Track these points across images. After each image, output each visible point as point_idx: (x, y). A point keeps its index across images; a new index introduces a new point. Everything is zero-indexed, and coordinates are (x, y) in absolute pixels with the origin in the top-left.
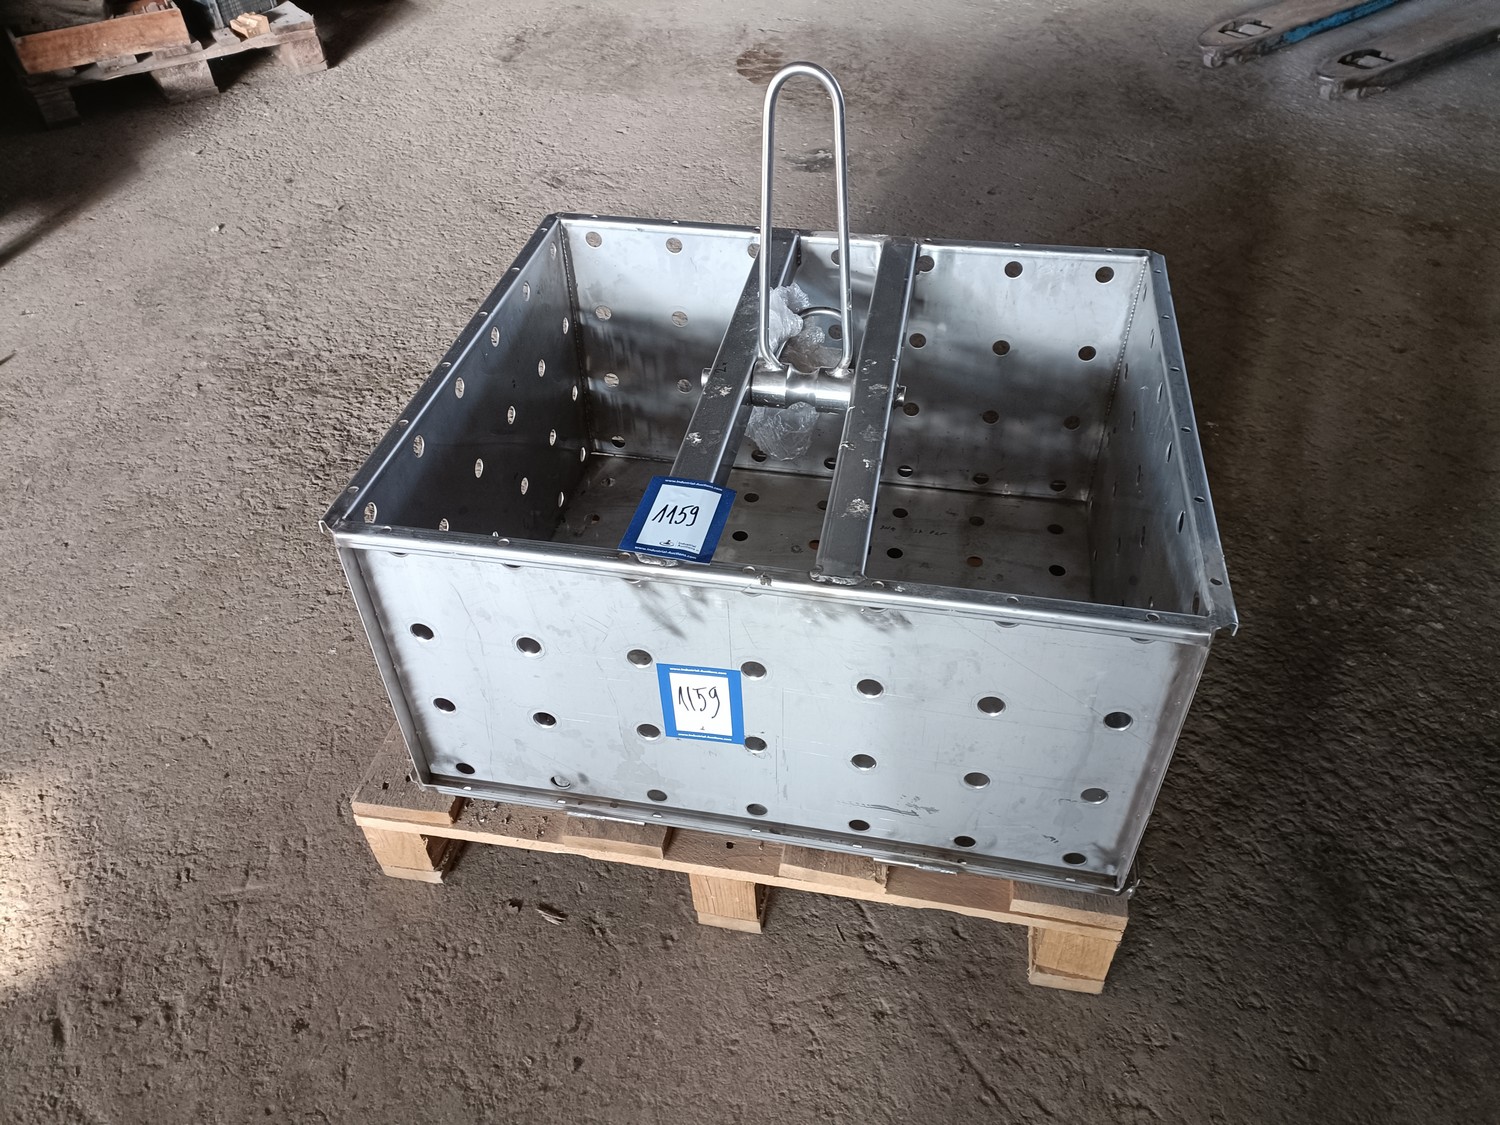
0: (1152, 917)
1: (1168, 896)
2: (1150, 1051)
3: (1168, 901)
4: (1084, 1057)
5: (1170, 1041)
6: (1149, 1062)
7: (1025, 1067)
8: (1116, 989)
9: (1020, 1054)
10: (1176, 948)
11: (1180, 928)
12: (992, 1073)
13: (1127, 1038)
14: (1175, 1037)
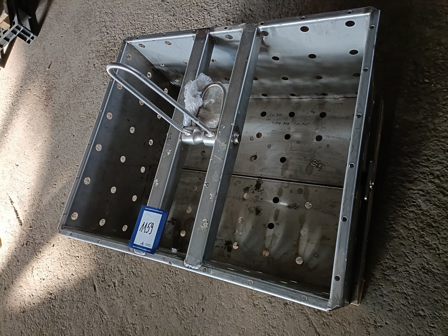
0: (386, 275)
1: (395, 266)
2: (376, 327)
3: (394, 268)
4: (351, 326)
5: (384, 324)
6: (374, 331)
7: (330, 328)
8: (367, 303)
9: (329, 322)
10: (393, 289)
11: (397, 280)
12: (319, 328)
13: (368, 322)
14: (386, 323)
